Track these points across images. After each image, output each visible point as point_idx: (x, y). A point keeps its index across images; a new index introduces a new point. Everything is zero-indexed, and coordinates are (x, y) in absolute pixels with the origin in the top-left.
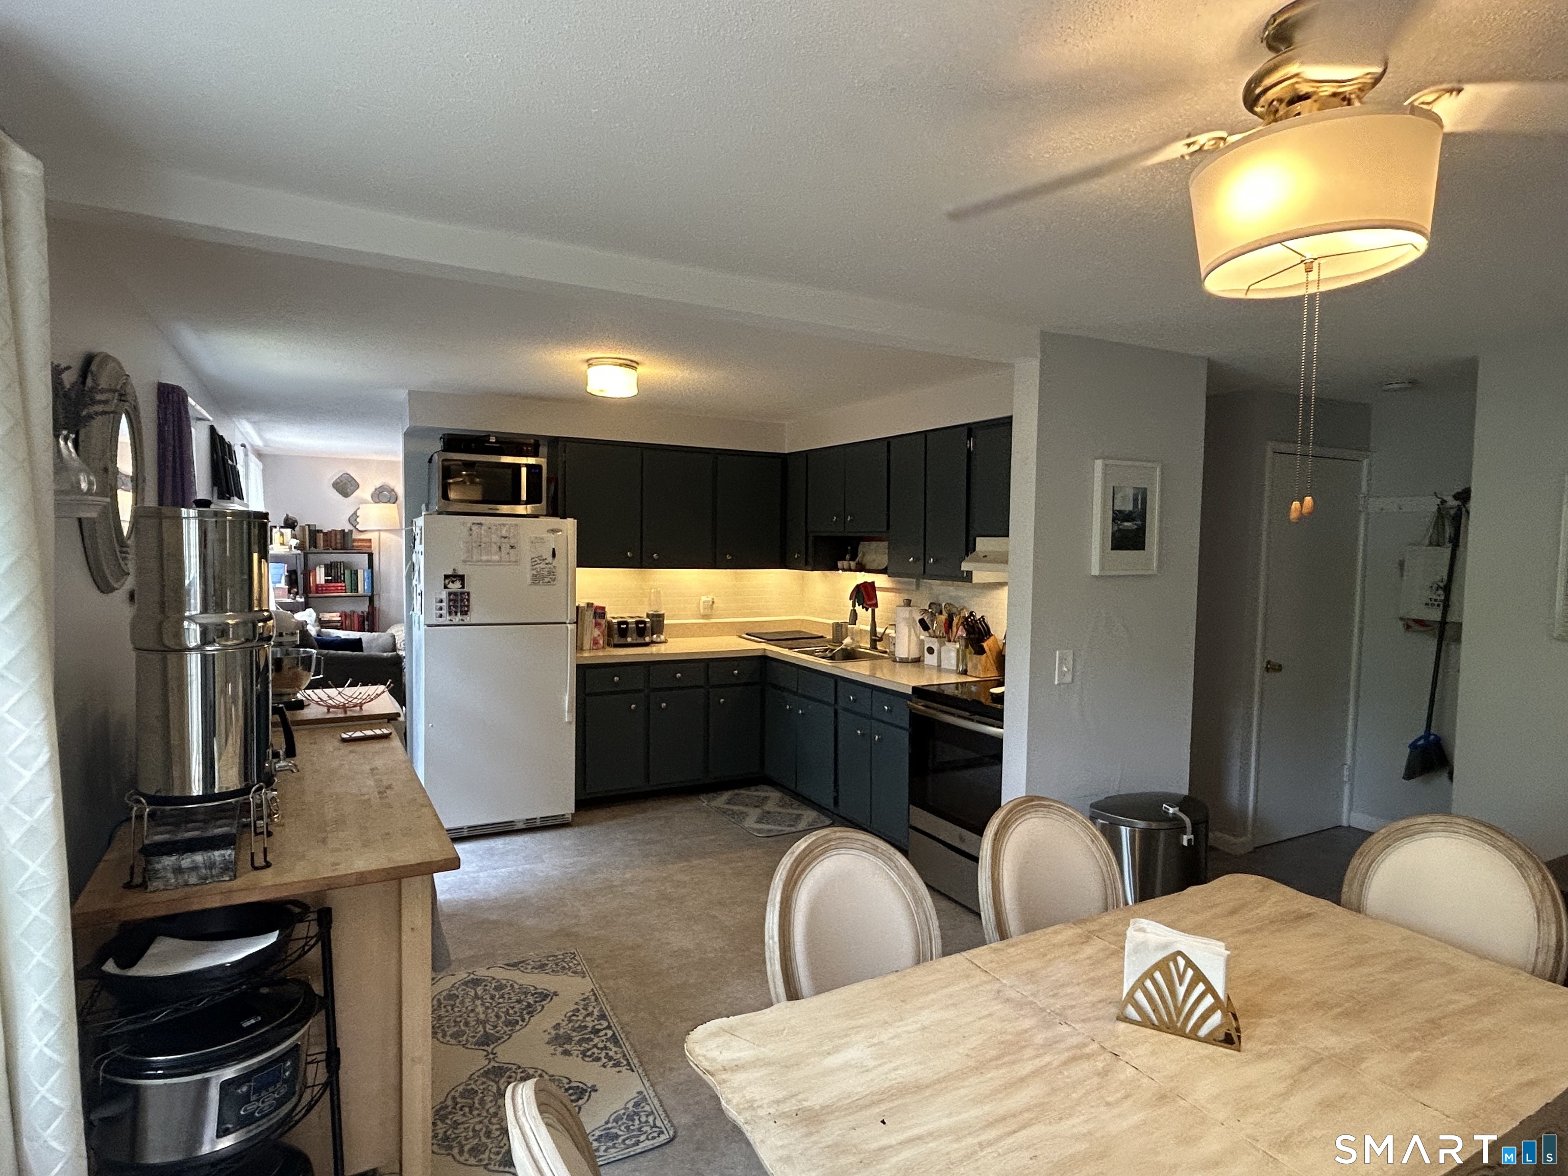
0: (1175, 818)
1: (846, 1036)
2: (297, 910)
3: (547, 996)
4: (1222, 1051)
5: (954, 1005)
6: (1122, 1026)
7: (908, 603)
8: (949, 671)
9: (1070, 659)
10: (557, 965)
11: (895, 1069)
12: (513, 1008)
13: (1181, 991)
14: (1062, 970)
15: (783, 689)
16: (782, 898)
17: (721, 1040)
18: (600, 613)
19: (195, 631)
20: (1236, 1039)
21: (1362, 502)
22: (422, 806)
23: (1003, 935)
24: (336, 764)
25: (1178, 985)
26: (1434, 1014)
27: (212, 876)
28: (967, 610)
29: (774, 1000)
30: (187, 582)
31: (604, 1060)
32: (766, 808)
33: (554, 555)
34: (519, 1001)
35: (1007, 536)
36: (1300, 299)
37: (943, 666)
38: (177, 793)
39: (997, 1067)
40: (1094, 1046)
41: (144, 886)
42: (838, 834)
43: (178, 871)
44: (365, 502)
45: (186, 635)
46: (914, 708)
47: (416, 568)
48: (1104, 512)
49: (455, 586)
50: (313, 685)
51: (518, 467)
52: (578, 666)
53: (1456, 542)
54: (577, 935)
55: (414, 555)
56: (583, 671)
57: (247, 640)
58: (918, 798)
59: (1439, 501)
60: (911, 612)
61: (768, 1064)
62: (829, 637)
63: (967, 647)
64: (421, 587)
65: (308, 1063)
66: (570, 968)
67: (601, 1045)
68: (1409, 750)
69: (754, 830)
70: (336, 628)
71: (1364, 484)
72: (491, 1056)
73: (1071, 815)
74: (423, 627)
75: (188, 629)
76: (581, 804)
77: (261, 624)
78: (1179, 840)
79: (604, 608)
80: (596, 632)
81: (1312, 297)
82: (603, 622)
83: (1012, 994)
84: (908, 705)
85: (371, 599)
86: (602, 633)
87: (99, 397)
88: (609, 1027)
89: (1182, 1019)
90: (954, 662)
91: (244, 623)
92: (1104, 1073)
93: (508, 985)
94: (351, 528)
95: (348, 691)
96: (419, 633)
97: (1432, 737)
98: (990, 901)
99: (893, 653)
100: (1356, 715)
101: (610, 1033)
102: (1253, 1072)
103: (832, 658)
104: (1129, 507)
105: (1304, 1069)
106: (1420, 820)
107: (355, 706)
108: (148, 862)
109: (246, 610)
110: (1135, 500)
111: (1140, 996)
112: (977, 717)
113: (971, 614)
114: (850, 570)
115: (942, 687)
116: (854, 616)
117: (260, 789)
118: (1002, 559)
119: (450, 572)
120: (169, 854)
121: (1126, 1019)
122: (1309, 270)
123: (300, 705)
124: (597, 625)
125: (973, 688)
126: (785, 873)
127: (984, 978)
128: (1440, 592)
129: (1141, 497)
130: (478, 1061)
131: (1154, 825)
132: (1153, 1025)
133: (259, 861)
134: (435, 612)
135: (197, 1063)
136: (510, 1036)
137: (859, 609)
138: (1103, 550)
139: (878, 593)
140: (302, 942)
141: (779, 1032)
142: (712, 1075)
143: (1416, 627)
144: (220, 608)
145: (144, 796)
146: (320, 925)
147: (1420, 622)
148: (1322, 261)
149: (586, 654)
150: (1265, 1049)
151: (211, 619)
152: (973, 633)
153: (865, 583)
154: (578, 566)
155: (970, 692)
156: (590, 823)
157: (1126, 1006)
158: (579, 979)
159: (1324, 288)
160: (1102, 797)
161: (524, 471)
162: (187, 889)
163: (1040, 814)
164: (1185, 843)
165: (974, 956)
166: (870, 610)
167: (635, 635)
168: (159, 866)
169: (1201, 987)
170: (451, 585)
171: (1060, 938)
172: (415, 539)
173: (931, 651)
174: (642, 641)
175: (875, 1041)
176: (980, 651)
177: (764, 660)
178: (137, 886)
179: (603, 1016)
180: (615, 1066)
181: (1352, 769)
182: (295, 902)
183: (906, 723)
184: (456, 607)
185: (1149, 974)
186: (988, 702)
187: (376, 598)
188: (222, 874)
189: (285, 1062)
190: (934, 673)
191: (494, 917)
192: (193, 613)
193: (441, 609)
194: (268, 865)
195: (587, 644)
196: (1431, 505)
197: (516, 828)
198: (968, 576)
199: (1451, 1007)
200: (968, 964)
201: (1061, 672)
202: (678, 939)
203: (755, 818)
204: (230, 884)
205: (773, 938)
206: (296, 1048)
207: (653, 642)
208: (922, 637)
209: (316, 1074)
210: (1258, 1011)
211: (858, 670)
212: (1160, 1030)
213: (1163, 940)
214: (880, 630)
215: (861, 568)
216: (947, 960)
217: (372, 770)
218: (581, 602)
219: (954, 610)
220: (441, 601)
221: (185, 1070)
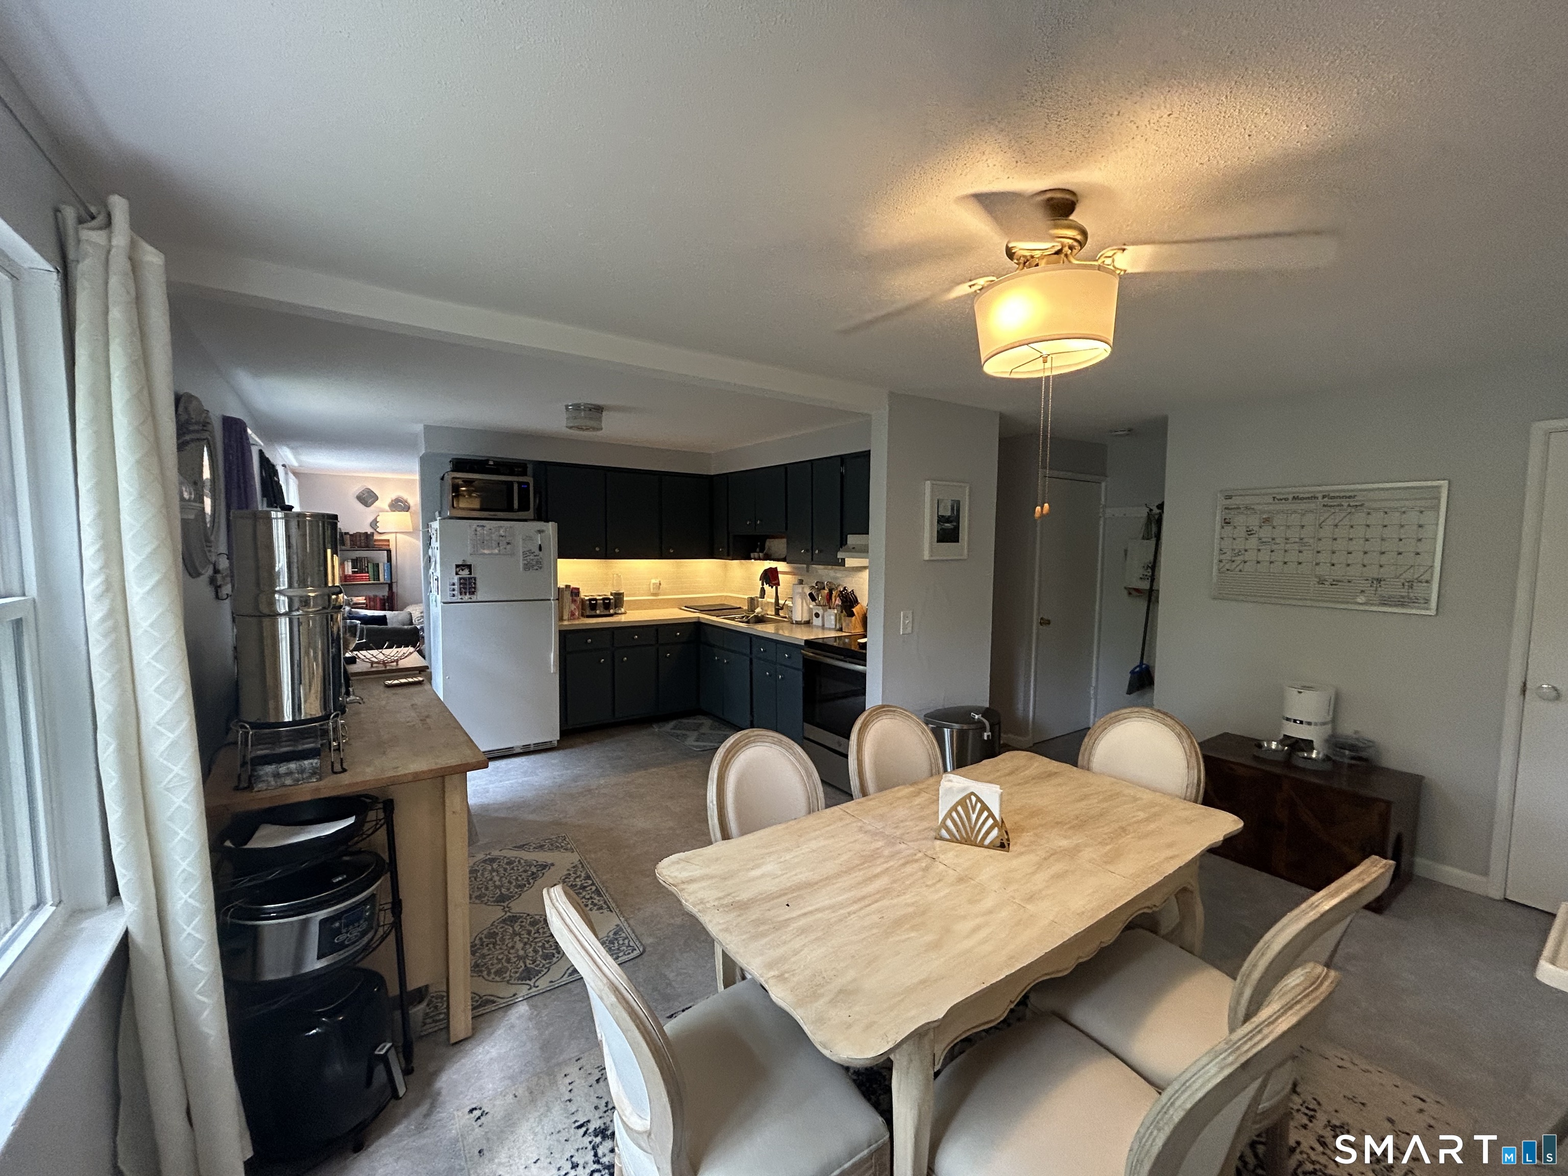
0: (979, 721)
1: (762, 858)
2: (368, 801)
3: (546, 866)
4: (999, 853)
5: (833, 836)
6: (938, 842)
7: (801, 582)
8: (830, 629)
9: (910, 616)
10: (552, 845)
11: (796, 875)
12: (521, 876)
13: (974, 817)
14: (902, 813)
15: (713, 646)
16: (718, 776)
17: (679, 866)
18: (575, 592)
19: (284, 601)
20: (1006, 845)
21: (1101, 510)
22: (455, 728)
23: (864, 793)
24: (384, 703)
25: (971, 812)
26: (1124, 824)
27: (303, 779)
28: (842, 585)
29: (713, 840)
30: (277, 569)
31: (590, 906)
32: (702, 731)
33: (540, 549)
34: (525, 871)
35: (867, 533)
36: (1040, 379)
37: (826, 626)
38: (272, 720)
39: (860, 870)
40: (920, 855)
41: (250, 787)
42: (756, 733)
43: (277, 775)
44: (383, 511)
45: (277, 604)
46: (806, 655)
47: (433, 560)
48: (932, 516)
49: (465, 573)
50: (359, 648)
51: (512, 483)
52: (560, 631)
53: (1158, 537)
54: (566, 824)
55: (430, 551)
56: (564, 636)
57: (324, 608)
58: (809, 718)
59: (1147, 510)
60: (803, 588)
61: (712, 877)
62: (746, 608)
63: (842, 612)
64: (438, 574)
65: (380, 910)
66: (562, 847)
67: (588, 897)
68: (1129, 675)
69: (693, 746)
70: (362, 608)
71: (1103, 499)
72: (507, 909)
73: (909, 717)
74: (440, 605)
75: (279, 600)
76: (563, 733)
77: (334, 597)
78: (982, 736)
79: (578, 589)
80: (573, 607)
81: (1048, 378)
82: (578, 599)
83: (870, 828)
84: (801, 653)
85: (390, 586)
86: (578, 607)
87: (191, 428)
88: (593, 884)
89: (974, 835)
90: (833, 622)
91: (322, 596)
92: (926, 869)
93: (517, 860)
94: (372, 530)
95: (387, 652)
96: (436, 610)
97: (1144, 666)
98: (856, 773)
99: (791, 618)
100: (1098, 651)
101: (594, 888)
102: (1015, 863)
103: (747, 622)
104: (949, 514)
105: (1045, 859)
106: (1123, 711)
107: (392, 662)
108: (253, 770)
109: (323, 585)
110: (952, 509)
111: (949, 823)
112: (848, 659)
113: (845, 589)
114: (759, 559)
115: (825, 640)
116: (763, 591)
117: (337, 716)
118: (863, 551)
119: (460, 563)
120: (270, 763)
121: (941, 838)
122: (1045, 362)
123: (352, 660)
124: (574, 601)
125: (847, 640)
126: (720, 759)
127: (852, 819)
128: (1149, 570)
129: (956, 507)
130: (496, 913)
131: (965, 727)
132: (957, 839)
133: (338, 767)
134: (449, 593)
135: (301, 908)
136: (520, 895)
137: (766, 587)
138: (931, 544)
139: (780, 576)
140: (374, 823)
141: (717, 859)
142: (675, 886)
143: (1134, 593)
144: (303, 584)
145: (248, 723)
146: (385, 812)
147: (1137, 590)
148: (1054, 356)
149: (566, 623)
150: (1023, 849)
151: (296, 592)
152: (846, 601)
153: (771, 568)
154: (559, 557)
155: (844, 643)
156: (571, 747)
157: (940, 830)
158: (568, 854)
159: (1055, 373)
160: (932, 710)
161: (516, 487)
162: (284, 789)
163: (889, 716)
164: (986, 738)
165: (847, 808)
166: (774, 587)
167: (602, 609)
168: (262, 773)
169: (985, 814)
170: (461, 572)
171: (900, 794)
172: (431, 538)
173: (817, 615)
174: (608, 613)
175: (782, 860)
176: (851, 614)
177: (698, 625)
178: (245, 788)
179: (588, 877)
180: (598, 909)
181: (1096, 688)
182: (367, 796)
183: (801, 666)
184: (465, 588)
185: (954, 808)
186: (857, 649)
187: (394, 585)
188: (310, 777)
189: (366, 905)
190: (820, 631)
191: (502, 815)
192: (282, 588)
193: (454, 590)
194: (344, 770)
195: (566, 617)
196: (1144, 512)
197: (515, 752)
198: (842, 563)
199: (1134, 819)
200: (841, 812)
201: (904, 624)
202: (641, 823)
203: (694, 738)
204: (316, 784)
205: (712, 802)
206: (373, 896)
207: (616, 614)
208: (811, 606)
209: (387, 918)
210: (1021, 829)
211: (767, 630)
212: (961, 843)
213: (961, 785)
214: (781, 602)
215: (767, 557)
216: (828, 810)
217: (412, 705)
218: (561, 584)
219: (833, 587)
220: (454, 584)
221: (292, 913)
